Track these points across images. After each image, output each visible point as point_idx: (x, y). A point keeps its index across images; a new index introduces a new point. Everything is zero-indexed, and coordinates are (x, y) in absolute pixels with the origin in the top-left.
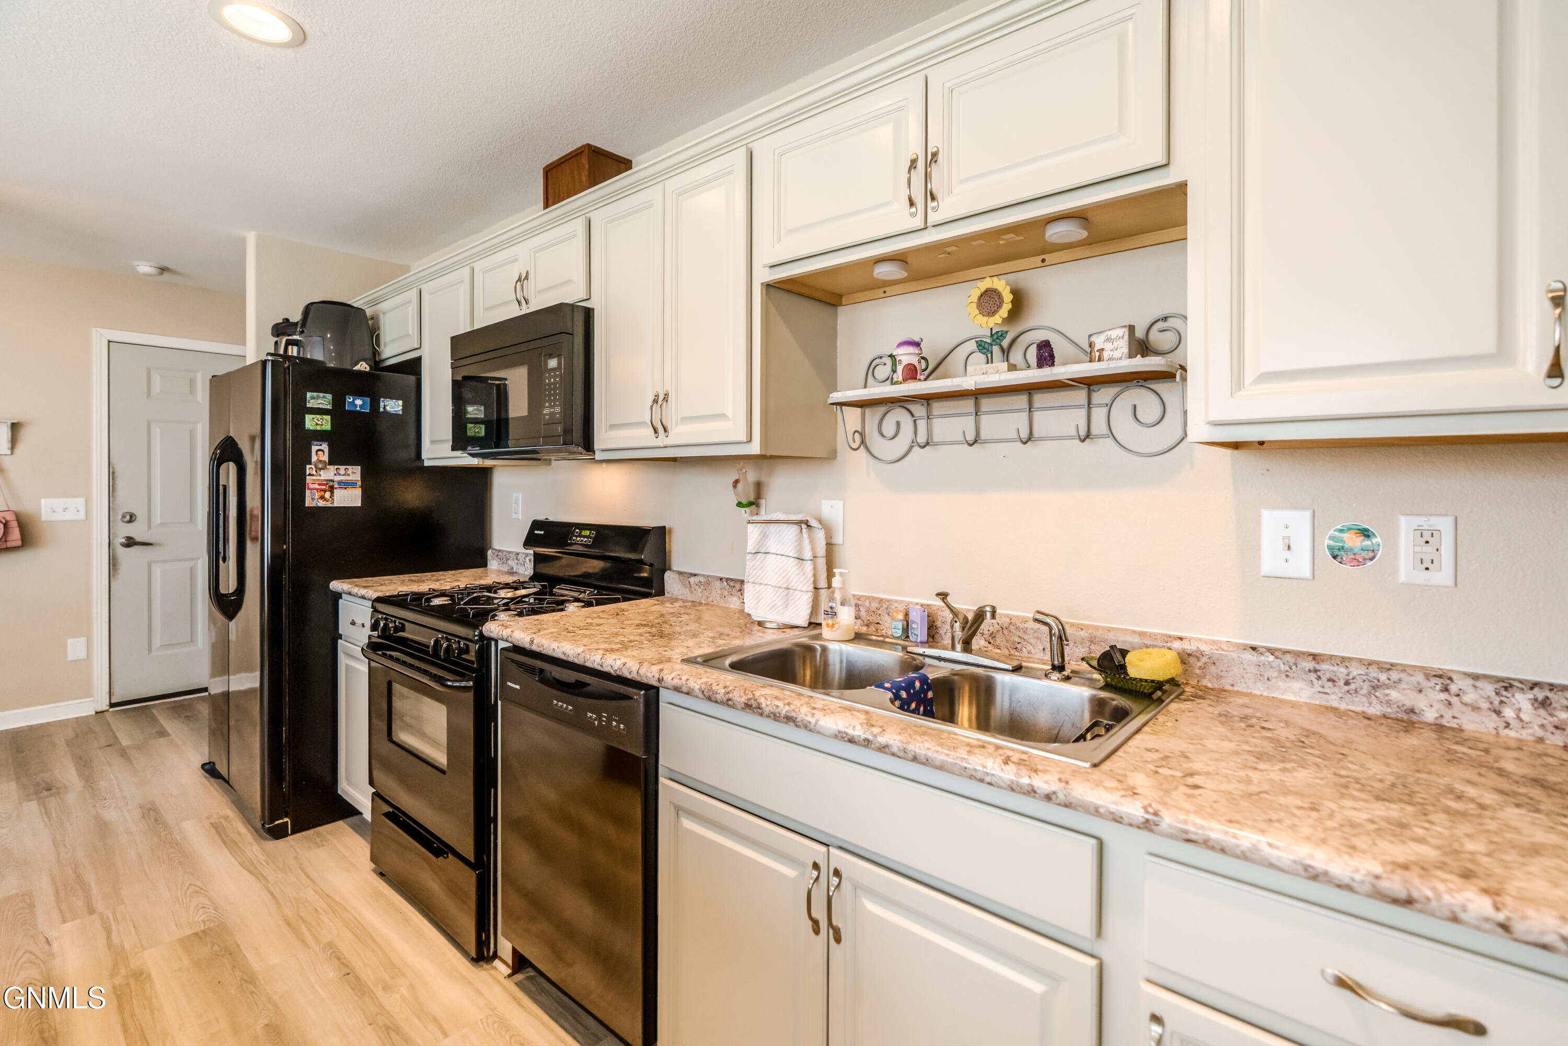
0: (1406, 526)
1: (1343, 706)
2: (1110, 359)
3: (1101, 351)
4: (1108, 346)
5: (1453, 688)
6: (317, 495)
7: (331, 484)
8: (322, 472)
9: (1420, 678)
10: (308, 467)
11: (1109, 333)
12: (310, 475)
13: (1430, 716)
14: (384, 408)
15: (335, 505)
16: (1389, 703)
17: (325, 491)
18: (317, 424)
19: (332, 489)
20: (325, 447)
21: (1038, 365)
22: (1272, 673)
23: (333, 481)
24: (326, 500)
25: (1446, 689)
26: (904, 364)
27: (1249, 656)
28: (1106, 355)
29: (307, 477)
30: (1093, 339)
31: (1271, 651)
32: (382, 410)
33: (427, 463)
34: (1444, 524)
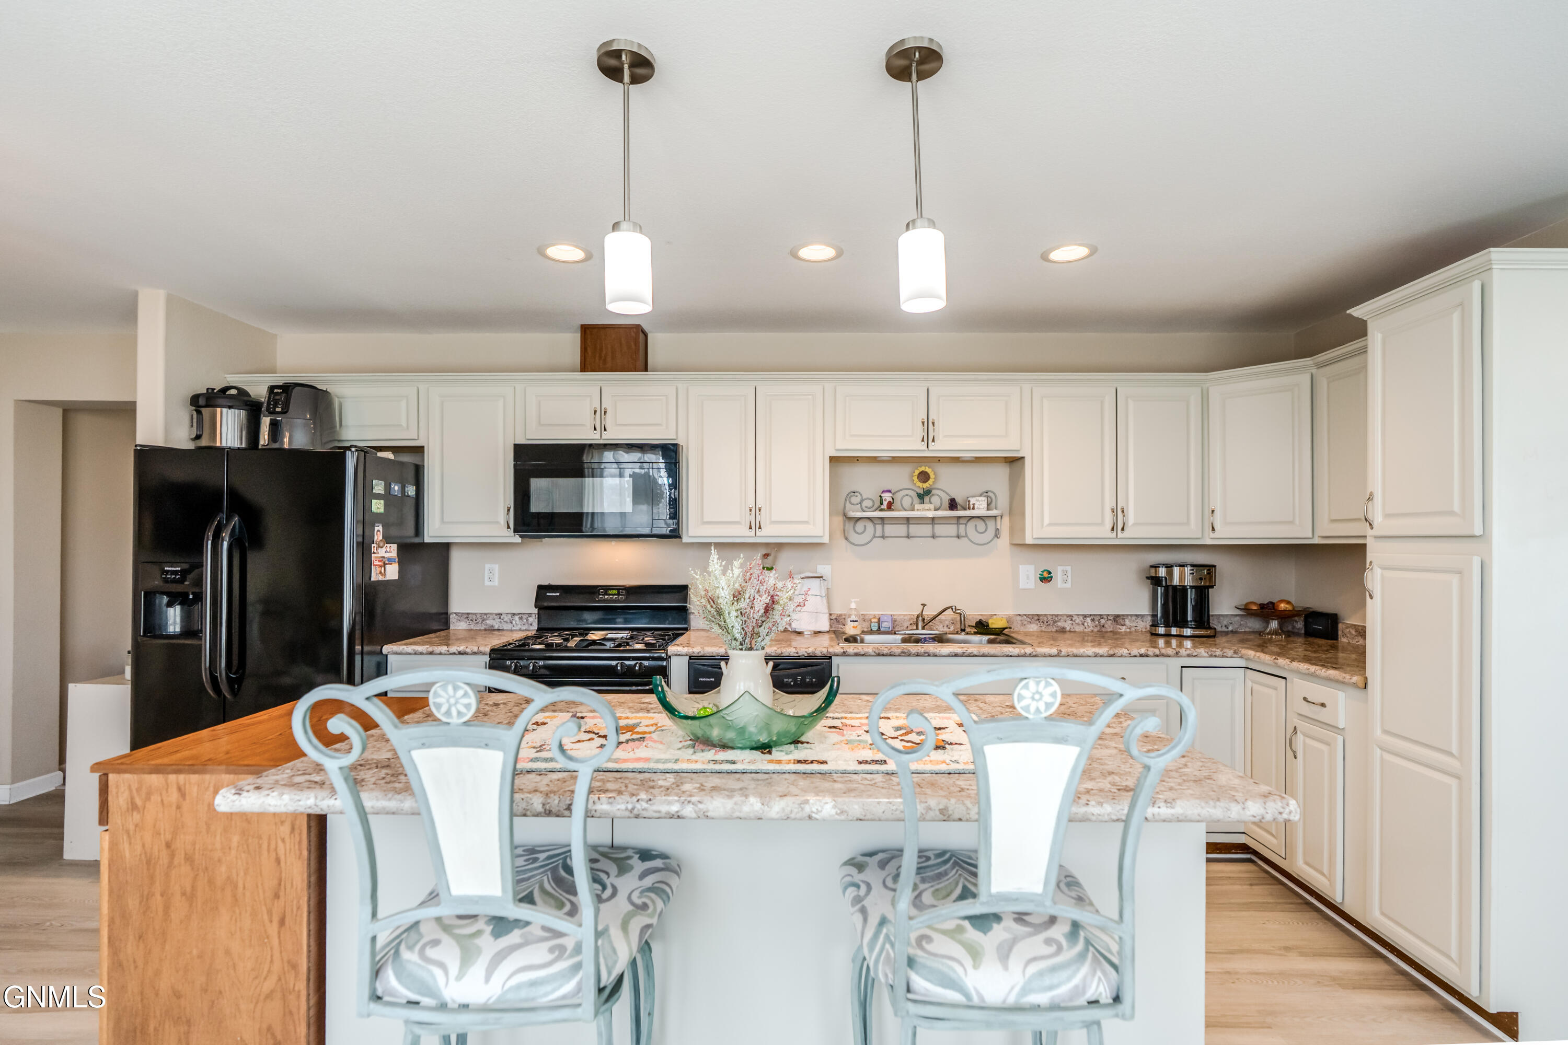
0: (1060, 569)
1: (1046, 630)
2: (979, 508)
3: (974, 504)
4: (977, 504)
5: (1074, 619)
6: (378, 569)
7: (384, 560)
8: (380, 550)
9: (1065, 617)
10: (373, 545)
11: (978, 498)
12: (374, 553)
13: (1068, 629)
14: (408, 493)
15: (388, 578)
16: (1058, 627)
17: (381, 566)
18: (378, 508)
19: (385, 564)
20: (380, 528)
21: (949, 507)
22: (1026, 623)
23: (384, 557)
24: (382, 575)
25: (1072, 620)
26: (887, 501)
27: (1019, 618)
28: (976, 506)
29: (373, 555)
30: (969, 499)
31: (1025, 615)
32: (406, 494)
33: (427, 540)
34: (1069, 568)
